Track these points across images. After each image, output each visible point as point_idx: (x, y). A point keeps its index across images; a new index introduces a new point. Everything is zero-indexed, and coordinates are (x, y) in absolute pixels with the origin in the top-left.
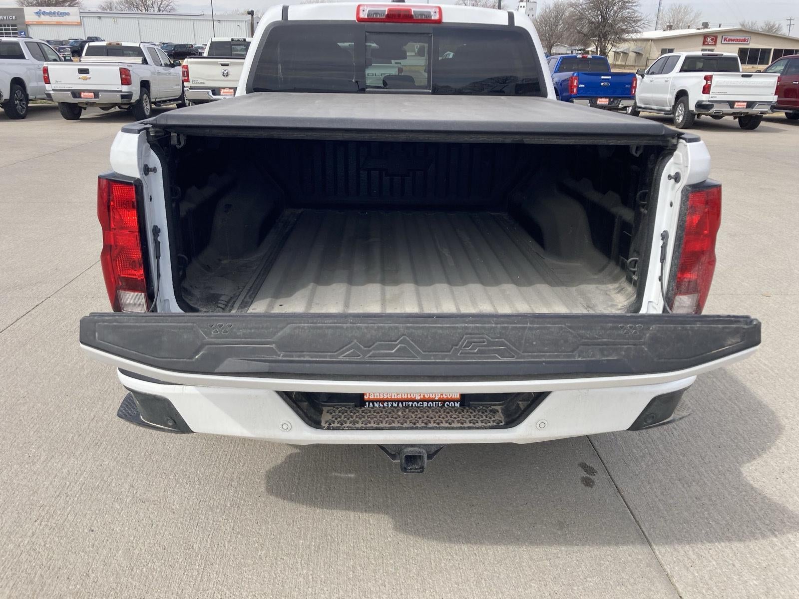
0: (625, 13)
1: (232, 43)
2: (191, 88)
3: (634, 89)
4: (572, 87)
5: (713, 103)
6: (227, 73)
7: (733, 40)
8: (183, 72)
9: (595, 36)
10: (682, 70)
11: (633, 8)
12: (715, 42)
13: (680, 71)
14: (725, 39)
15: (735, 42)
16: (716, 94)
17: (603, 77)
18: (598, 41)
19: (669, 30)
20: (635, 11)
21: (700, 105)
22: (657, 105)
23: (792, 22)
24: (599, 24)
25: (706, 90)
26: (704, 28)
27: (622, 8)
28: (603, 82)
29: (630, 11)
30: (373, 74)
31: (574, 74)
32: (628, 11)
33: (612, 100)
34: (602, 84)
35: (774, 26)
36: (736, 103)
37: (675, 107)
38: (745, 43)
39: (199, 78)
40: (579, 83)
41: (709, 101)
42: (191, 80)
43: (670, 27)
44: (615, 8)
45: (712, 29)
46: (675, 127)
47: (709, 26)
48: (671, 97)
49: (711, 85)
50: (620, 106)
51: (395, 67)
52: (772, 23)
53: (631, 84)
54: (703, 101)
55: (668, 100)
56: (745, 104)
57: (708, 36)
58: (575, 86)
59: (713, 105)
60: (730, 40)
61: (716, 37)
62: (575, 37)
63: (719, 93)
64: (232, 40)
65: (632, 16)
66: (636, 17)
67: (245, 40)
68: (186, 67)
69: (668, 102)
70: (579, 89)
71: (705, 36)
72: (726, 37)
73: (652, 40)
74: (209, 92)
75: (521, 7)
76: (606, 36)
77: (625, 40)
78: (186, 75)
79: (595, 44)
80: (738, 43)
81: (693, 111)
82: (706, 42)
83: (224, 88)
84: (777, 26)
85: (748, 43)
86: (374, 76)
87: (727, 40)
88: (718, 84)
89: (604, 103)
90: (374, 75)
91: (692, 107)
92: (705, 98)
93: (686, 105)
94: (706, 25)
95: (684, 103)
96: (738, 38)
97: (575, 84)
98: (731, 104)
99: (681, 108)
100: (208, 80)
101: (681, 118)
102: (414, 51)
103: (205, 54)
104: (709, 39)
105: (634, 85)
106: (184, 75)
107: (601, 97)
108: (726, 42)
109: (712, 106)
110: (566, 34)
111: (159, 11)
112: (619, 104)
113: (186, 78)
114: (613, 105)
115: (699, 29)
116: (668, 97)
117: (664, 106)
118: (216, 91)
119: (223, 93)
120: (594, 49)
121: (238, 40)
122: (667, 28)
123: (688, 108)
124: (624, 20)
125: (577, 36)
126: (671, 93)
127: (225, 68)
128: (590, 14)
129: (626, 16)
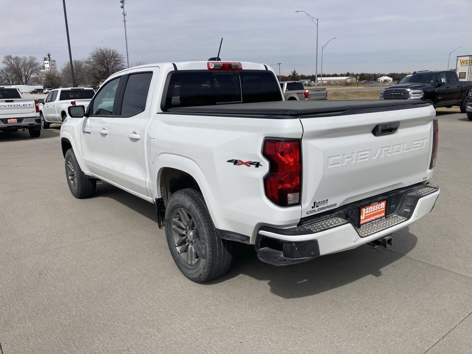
20: (123, 65)
30: (18, 105)
75: (46, 63)
86: (19, 107)
128: (98, 67)
129: (119, 68)
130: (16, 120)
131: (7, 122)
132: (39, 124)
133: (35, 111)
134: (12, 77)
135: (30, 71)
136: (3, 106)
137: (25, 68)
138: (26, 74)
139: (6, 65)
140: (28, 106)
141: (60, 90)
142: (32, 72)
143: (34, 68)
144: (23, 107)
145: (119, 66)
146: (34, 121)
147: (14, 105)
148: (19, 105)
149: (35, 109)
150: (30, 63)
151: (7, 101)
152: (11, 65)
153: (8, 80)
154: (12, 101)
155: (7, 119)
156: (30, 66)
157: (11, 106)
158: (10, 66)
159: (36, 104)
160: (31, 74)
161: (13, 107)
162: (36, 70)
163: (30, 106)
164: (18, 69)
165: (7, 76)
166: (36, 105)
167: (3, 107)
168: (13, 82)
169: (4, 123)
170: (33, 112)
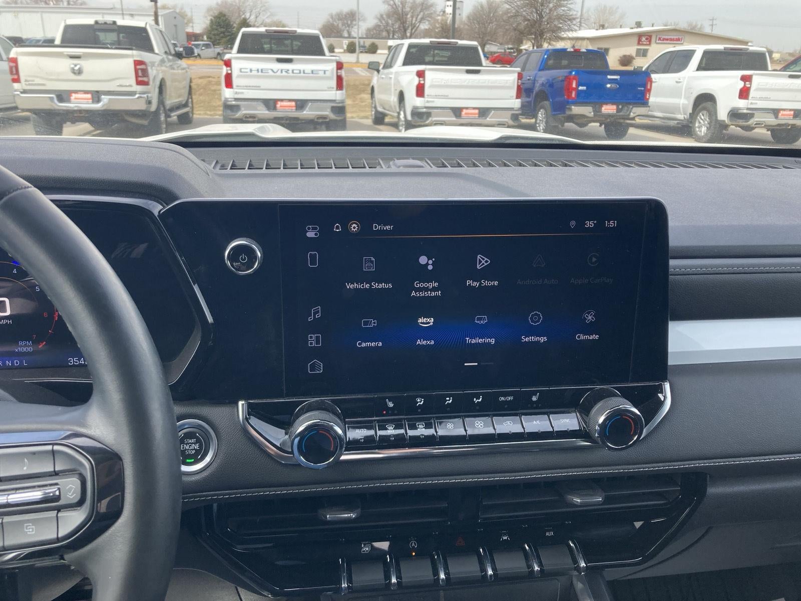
0: (561, 11)
1: (97, 27)
2: (24, 92)
3: (648, 93)
4: (569, 89)
5: (754, 112)
6: (79, 69)
7: (667, 40)
8: (11, 68)
9: (531, 34)
10: (700, 68)
11: (568, 5)
12: (650, 41)
13: (698, 70)
14: (660, 39)
15: (669, 42)
16: (756, 100)
17: (609, 77)
18: (534, 39)
19: (602, 29)
20: (570, 10)
21: (735, 114)
22: (662, 112)
23: (715, 22)
24: (535, 22)
25: (744, 94)
26: (637, 28)
27: (557, 6)
28: (609, 83)
29: (566, 9)
30: (300, 71)
31: (571, 72)
32: (563, 9)
33: (620, 107)
34: (609, 86)
35: (696, 26)
36: (782, 112)
37: (693, 115)
38: (679, 42)
39: (37, 77)
40: (578, 85)
41: (748, 109)
42: (22, 79)
43: (603, 27)
44: (551, 5)
45: (645, 29)
46: (693, 140)
47: (642, 25)
48: (686, 102)
49: (750, 87)
50: (632, 115)
51: (331, 61)
52: (694, 24)
53: (645, 86)
54: (740, 109)
55: (681, 106)
56: (792, 113)
57: (643, 35)
58: (574, 89)
59: (754, 114)
60: (664, 39)
61: (651, 37)
62: (511, 34)
63: (761, 99)
64: (96, 22)
65: (568, 14)
66: (571, 15)
67: (114, 23)
68: (14, 61)
69: (681, 109)
70: (579, 93)
71: (640, 36)
72: (660, 36)
73: (588, 39)
74: (52, 97)
75: (448, 6)
76: (542, 34)
77: (563, 39)
78: (14, 72)
79: (532, 42)
80: (672, 42)
81: (724, 121)
82: (642, 42)
83: (76, 92)
84: (699, 26)
85: (682, 42)
86: (302, 74)
87: (662, 39)
88: (760, 87)
89: (610, 112)
90: (302, 72)
91: (723, 115)
92: (742, 104)
93: (713, 113)
94: (639, 25)
95: (708, 111)
96: (672, 37)
97: (574, 85)
98: (776, 112)
99: (703, 117)
100: (51, 80)
101: (704, 129)
102: (342, 48)
103: (58, 42)
104: (644, 39)
105: (649, 87)
106: (11, 73)
107: (607, 104)
108: (660, 42)
109: (752, 116)
110: (500, 32)
111: (69, 4)
112: (630, 112)
113: (16, 77)
114: (621, 114)
115: (632, 28)
116: (681, 103)
117: (674, 114)
118: (65, 96)
119: (76, 99)
120: (529, 47)
121: (105, 23)
122: (600, 27)
123: (717, 117)
124: (559, 17)
125: (512, 33)
126: (687, 98)
127: (76, 61)
128: (525, 11)
129: (562, 14)
130: (293, 104)
131: (275, 108)
132: (339, 118)
133: (333, 88)
134: (394, 27)
135: (420, 17)
136: (272, 70)
137: (412, 13)
138: (414, 22)
139: (386, 6)
140: (321, 74)
141: (407, 42)
142: (422, 19)
143: (426, 13)
144: (311, 75)
145: (563, 10)
146: (329, 110)
147: (293, 71)
148: (304, 71)
149: (334, 83)
150: (423, 4)
151: (280, 61)
152: (394, 6)
153: (388, 32)
154: (289, 61)
155: (275, 101)
156: (422, 9)
157: (287, 71)
158: (393, 8)
159: (339, 71)
160: (420, 22)
161: (291, 74)
162: (430, 16)
163: (325, 73)
164: (402, 14)
165: (387, 24)
166: (337, 72)
167: (271, 73)
168: (393, 36)
169: (268, 108)
170: (330, 89)
